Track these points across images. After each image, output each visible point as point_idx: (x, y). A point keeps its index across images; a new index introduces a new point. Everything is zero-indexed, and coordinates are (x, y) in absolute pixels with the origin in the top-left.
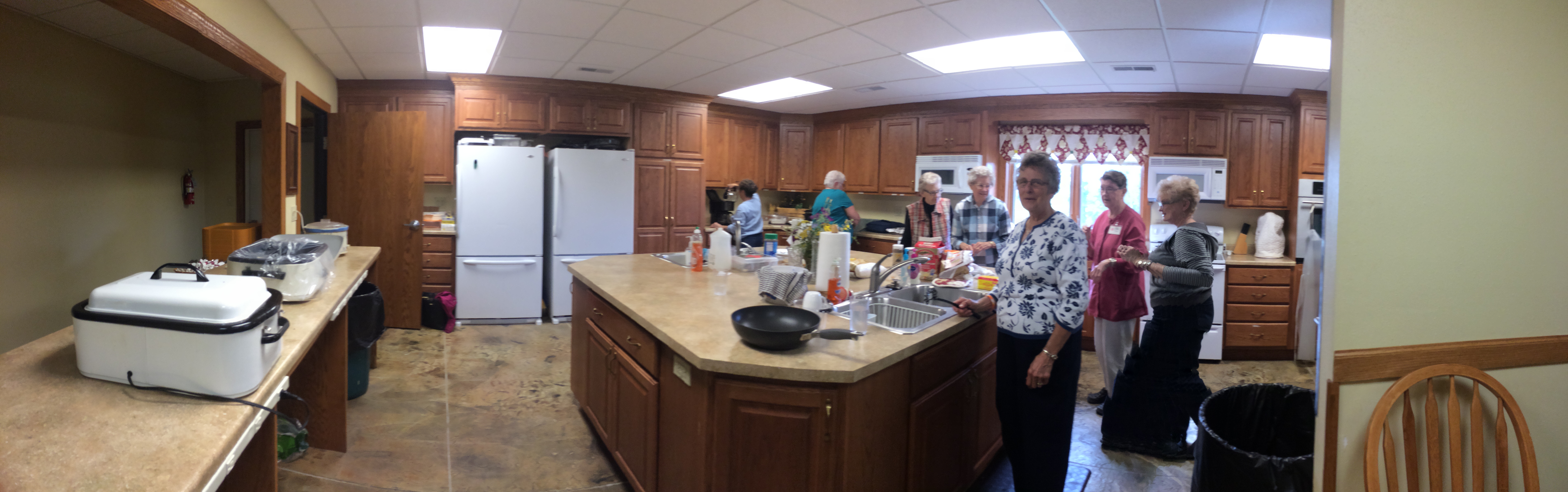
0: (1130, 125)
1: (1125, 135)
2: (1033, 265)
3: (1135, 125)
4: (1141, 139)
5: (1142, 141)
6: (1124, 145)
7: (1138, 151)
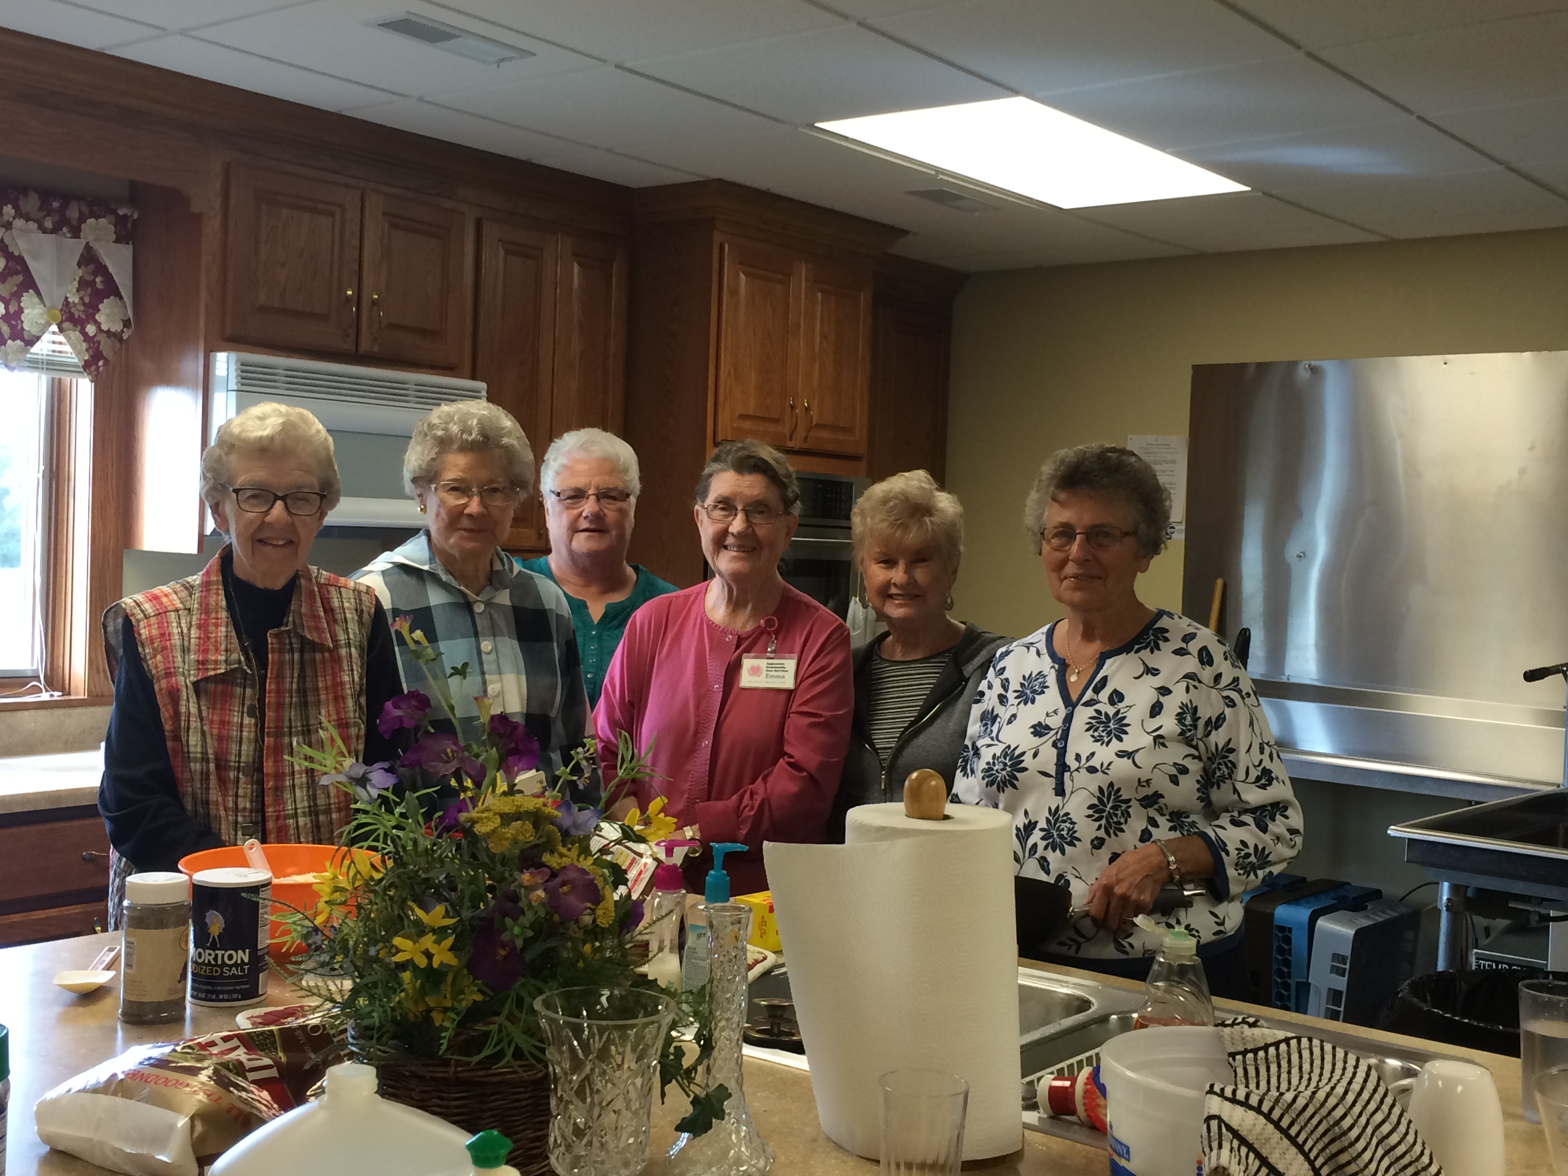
0: (46, 195)
1: (25, 232)
2: (1138, 758)
3: (67, 198)
4: (89, 258)
5: (91, 267)
6: (19, 278)
7: (78, 312)
